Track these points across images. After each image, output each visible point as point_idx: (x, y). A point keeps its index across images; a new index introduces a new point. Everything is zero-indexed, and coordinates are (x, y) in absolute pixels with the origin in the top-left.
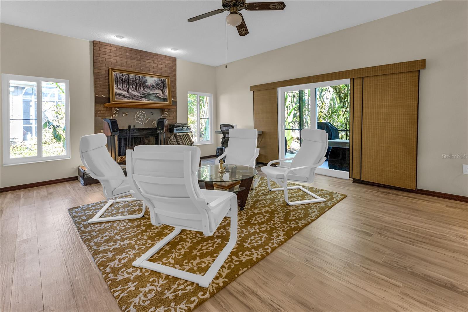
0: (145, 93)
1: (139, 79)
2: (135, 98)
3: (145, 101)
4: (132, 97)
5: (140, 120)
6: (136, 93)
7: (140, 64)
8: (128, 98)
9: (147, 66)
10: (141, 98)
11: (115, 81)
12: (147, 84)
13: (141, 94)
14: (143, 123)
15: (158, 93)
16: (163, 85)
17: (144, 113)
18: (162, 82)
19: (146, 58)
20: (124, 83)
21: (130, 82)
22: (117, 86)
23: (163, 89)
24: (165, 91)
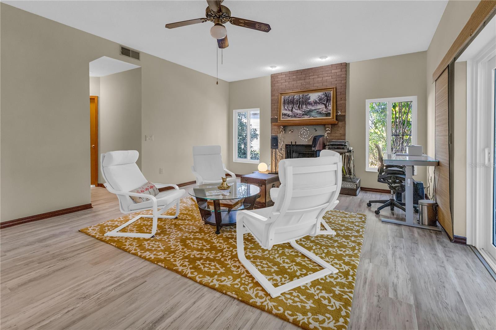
0: (307, 110)
1: (303, 98)
2: (297, 116)
3: (306, 118)
4: (295, 116)
5: (303, 136)
6: (299, 112)
7: (305, 82)
8: (292, 116)
9: (311, 83)
10: (303, 115)
11: (283, 104)
12: (309, 101)
13: (303, 112)
14: (307, 140)
15: (320, 108)
16: (327, 99)
17: (307, 129)
18: (326, 96)
19: (310, 74)
20: (289, 104)
21: (294, 101)
22: (284, 108)
23: (327, 103)
24: (329, 105)
